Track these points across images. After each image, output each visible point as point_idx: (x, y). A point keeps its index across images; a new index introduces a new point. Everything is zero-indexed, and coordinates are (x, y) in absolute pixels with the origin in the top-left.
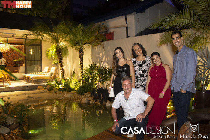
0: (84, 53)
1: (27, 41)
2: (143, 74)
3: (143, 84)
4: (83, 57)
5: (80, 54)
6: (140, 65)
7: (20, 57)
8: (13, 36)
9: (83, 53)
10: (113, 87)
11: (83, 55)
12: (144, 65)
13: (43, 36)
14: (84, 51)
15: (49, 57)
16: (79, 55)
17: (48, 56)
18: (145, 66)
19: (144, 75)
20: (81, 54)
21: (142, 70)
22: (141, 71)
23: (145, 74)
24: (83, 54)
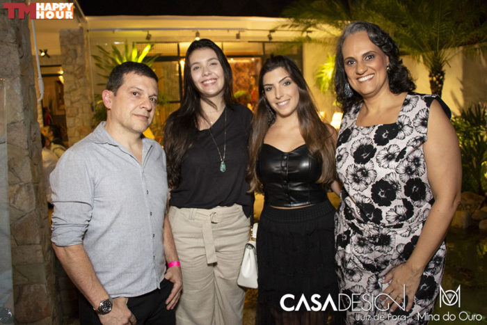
0: (446, 76)
1: (268, 47)
2: (376, 206)
3: (372, 256)
4: (441, 88)
5: (434, 79)
6: (364, 154)
7: (238, 87)
8: (238, 36)
9: (443, 74)
10: (254, 243)
11: (441, 82)
12: (381, 151)
13: (310, 32)
14: (445, 68)
15: (324, 88)
16: (432, 82)
17: (322, 86)
18: (384, 162)
19: (380, 211)
20: (438, 79)
21: (368, 180)
22: (362, 186)
23: (385, 209)
24: (443, 78)
